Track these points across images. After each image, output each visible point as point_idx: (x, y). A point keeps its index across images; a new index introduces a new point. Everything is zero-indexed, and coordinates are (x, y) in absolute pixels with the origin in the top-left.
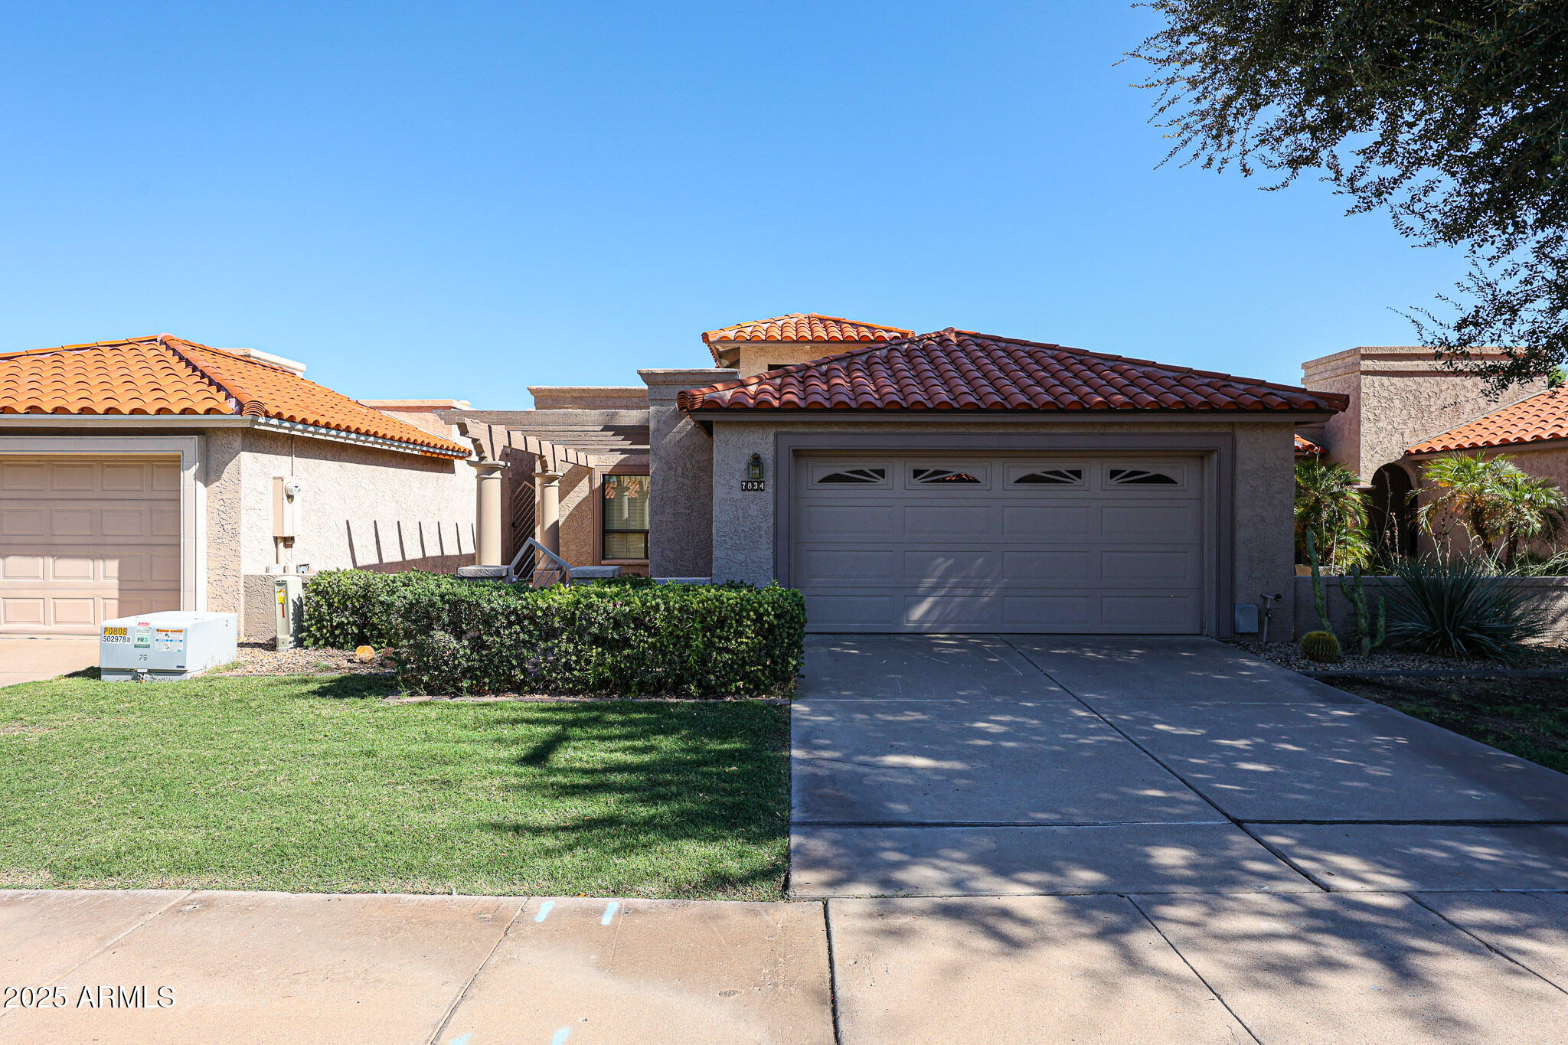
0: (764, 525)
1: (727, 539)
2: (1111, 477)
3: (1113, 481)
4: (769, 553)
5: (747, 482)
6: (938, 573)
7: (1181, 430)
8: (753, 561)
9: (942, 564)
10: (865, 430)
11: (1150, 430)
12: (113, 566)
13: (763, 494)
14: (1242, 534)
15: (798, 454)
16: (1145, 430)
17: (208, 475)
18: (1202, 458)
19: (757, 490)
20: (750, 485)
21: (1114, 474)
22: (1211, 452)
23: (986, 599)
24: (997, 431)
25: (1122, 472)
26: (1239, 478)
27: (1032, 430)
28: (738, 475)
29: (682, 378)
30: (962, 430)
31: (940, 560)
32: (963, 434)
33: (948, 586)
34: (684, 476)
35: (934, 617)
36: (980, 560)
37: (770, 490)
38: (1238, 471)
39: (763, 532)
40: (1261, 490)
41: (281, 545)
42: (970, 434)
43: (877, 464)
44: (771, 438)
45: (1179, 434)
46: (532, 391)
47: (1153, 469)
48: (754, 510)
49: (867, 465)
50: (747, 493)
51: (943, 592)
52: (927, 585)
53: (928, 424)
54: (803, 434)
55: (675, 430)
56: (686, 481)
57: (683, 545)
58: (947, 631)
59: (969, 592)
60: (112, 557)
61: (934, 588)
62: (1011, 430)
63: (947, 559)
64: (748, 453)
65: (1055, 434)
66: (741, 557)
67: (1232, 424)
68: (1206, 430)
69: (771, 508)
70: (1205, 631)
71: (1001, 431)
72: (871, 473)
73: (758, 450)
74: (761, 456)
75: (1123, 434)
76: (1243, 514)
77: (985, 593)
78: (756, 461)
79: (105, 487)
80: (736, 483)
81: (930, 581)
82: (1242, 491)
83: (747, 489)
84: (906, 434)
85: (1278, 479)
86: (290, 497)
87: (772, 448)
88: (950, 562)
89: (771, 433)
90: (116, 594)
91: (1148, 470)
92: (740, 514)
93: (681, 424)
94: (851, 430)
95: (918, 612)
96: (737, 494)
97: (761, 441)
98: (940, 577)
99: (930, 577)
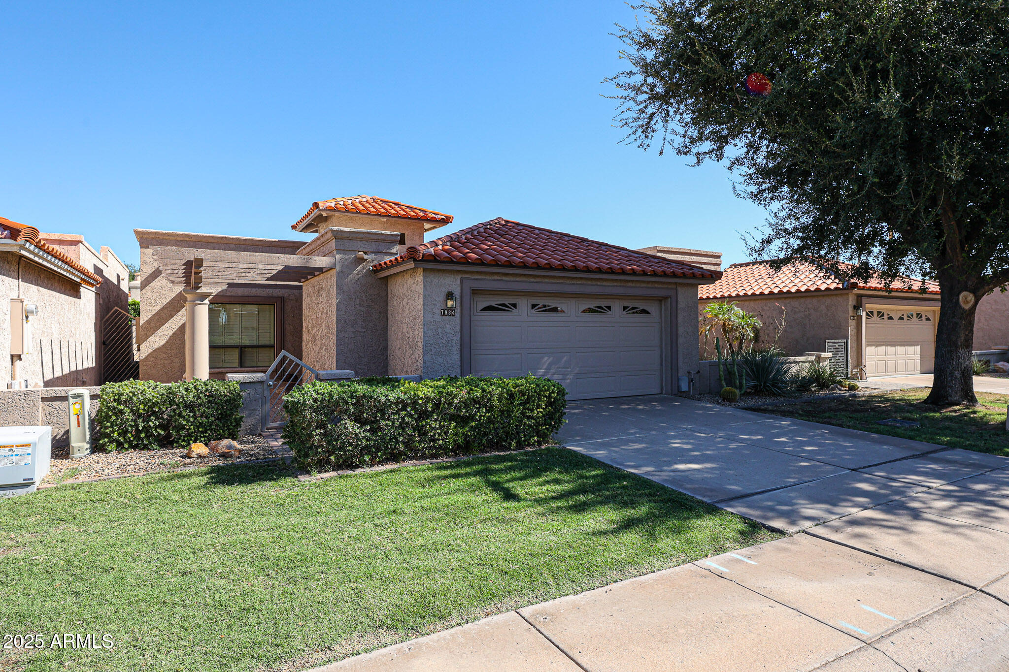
0: (454, 338)
1: (432, 348)
2: (624, 311)
3: (625, 313)
4: (457, 357)
5: (444, 310)
6: (545, 366)
7: (656, 285)
8: (448, 363)
9: (547, 361)
10: (512, 278)
11: (644, 285)
13: (454, 318)
14: (680, 341)
15: (475, 292)
18: (660, 301)
19: (450, 315)
20: (446, 312)
21: (625, 308)
22: (666, 298)
23: (568, 381)
25: (628, 307)
27: (594, 283)
28: (438, 305)
29: (361, 236)
30: (561, 281)
31: (546, 359)
32: (562, 283)
33: (550, 373)
34: (361, 305)
36: (565, 358)
37: (458, 315)
38: (679, 308)
39: (454, 343)
40: (687, 318)
41: (17, 363)
42: (566, 284)
43: (512, 300)
44: (458, 282)
45: (655, 288)
46: (136, 232)
47: (641, 306)
48: (448, 329)
49: (508, 301)
50: (444, 317)
52: (539, 373)
53: (544, 277)
54: (477, 279)
55: (354, 272)
56: (362, 309)
57: (361, 354)
59: (561, 377)
62: (584, 282)
63: (549, 357)
64: (445, 290)
65: (604, 285)
66: (440, 360)
67: (675, 284)
68: (666, 286)
69: (458, 328)
70: (664, 392)
72: (510, 306)
73: (451, 289)
74: (454, 293)
75: (633, 287)
77: (568, 377)
78: (450, 296)
80: (437, 311)
81: (541, 371)
82: (680, 319)
83: (444, 315)
84: (533, 282)
86: (27, 318)
87: (459, 288)
89: (459, 277)
91: (639, 307)
92: (440, 330)
93: (359, 268)
94: (504, 278)
96: (438, 318)
97: (453, 283)
98: (546, 369)
99: (541, 369)
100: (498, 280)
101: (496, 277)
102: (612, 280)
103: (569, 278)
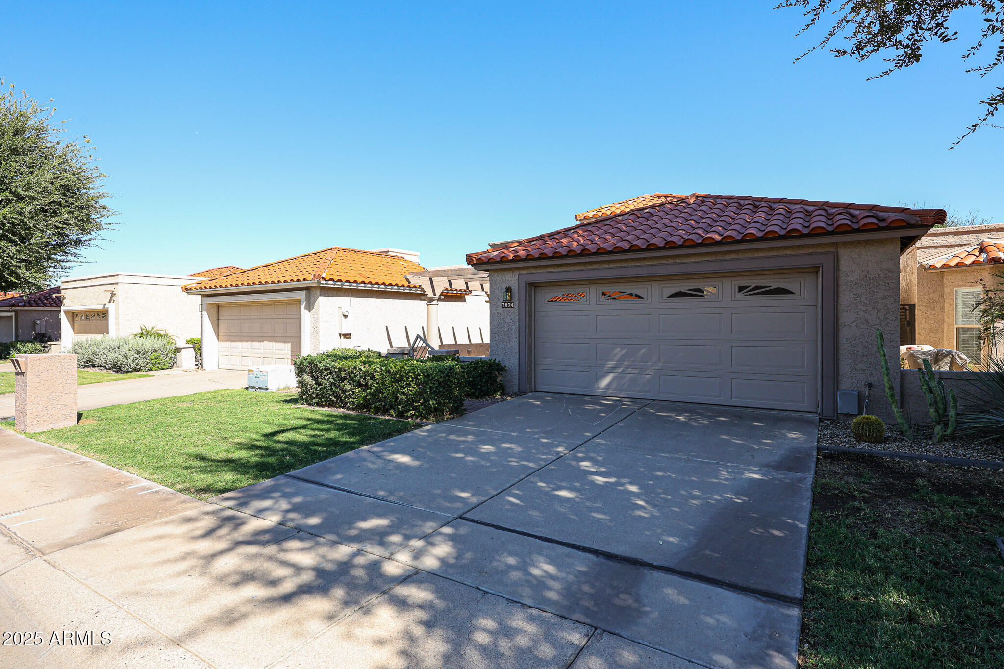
0: (514, 327)
1: (496, 335)
2: (739, 291)
3: (741, 294)
4: (516, 343)
5: (505, 303)
6: (616, 358)
7: (788, 252)
8: (509, 349)
9: (619, 352)
10: (566, 269)
11: (762, 254)
12: (289, 345)
13: (513, 310)
14: (845, 333)
15: (531, 285)
16: (756, 255)
17: (309, 308)
18: (817, 273)
19: (510, 307)
20: (506, 304)
21: (741, 289)
23: (648, 377)
24: (647, 263)
25: (749, 287)
26: (842, 288)
27: (671, 261)
28: (500, 298)
31: (618, 349)
33: (623, 366)
35: (614, 386)
36: (643, 351)
37: (516, 307)
38: (841, 282)
39: (513, 332)
40: (865, 296)
41: (342, 337)
42: (629, 267)
43: (580, 289)
44: (517, 277)
45: (786, 256)
47: (774, 283)
48: (508, 320)
49: (575, 290)
50: (505, 309)
51: (620, 370)
52: (610, 366)
54: (533, 274)
58: (621, 396)
59: (637, 371)
60: (289, 342)
61: (615, 367)
62: (656, 262)
63: (622, 349)
64: (506, 286)
65: (687, 263)
66: (503, 346)
67: (836, 244)
68: (811, 251)
69: (516, 318)
70: (819, 410)
71: (649, 263)
72: (577, 295)
73: (510, 284)
74: (512, 288)
75: (739, 259)
76: (846, 317)
77: (647, 372)
78: (509, 290)
79: (288, 313)
80: (499, 304)
81: (611, 363)
82: (845, 299)
83: (504, 307)
85: (883, 287)
86: (345, 316)
87: (517, 283)
88: (624, 352)
89: (517, 273)
90: (290, 357)
91: (767, 285)
92: (502, 321)
95: (604, 383)
96: (501, 310)
97: (511, 279)
98: (618, 361)
99: (612, 361)
100: (552, 272)
101: (550, 270)
102: (700, 255)
103: (633, 260)
